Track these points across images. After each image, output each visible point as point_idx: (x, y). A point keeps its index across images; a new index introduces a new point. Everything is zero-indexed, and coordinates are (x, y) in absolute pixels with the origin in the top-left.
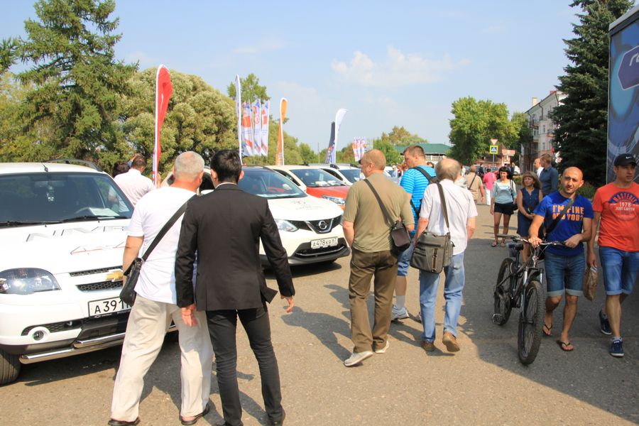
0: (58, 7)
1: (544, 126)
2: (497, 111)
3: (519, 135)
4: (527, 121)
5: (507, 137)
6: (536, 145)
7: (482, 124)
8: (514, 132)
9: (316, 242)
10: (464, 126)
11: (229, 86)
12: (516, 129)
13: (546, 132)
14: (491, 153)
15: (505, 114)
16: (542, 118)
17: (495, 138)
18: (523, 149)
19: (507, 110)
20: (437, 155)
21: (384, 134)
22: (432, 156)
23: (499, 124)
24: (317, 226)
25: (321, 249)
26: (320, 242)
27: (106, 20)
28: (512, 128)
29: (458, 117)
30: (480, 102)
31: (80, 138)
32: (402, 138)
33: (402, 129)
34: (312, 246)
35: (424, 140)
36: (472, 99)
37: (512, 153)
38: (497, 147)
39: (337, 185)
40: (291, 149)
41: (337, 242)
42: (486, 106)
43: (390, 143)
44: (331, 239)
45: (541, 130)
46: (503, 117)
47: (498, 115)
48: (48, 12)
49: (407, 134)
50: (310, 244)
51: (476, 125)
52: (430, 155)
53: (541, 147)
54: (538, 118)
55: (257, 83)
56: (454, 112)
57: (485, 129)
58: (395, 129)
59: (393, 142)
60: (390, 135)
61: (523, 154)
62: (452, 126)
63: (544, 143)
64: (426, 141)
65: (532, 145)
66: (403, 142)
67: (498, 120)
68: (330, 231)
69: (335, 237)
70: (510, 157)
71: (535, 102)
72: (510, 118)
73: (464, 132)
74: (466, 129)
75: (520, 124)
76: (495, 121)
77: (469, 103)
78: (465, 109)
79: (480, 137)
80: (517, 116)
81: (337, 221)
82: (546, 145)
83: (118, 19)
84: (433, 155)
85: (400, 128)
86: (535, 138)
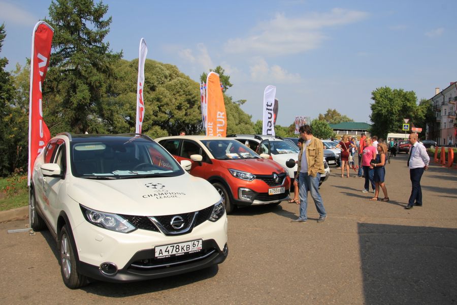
0: (64, 10)
1: (445, 110)
2: (408, 98)
3: (425, 116)
4: (431, 105)
5: (416, 118)
6: (439, 124)
7: (397, 108)
8: (421, 114)
9: (164, 249)
10: (382, 110)
11: (202, 75)
12: (422, 111)
13: (447, 114)
14: (403, 130)
15: (414, 99)
16: (443, 104)
17: (406, 118)
18: (427, 127)
19: (415, 96)
20: (361, 131)
21: (320, 115)
22: (356, 132)
23: (409, 107)
24: (167, 224)
25: (173, 258)
26: (170, 249)
27: (101, 20)
28: (420, 111)
29: (378, 103)
30: (394, 91)
31: (75, 110)
32: (334, 118)
33: (335, 111)
34: (157, 255)
35: (351, 119)
36: (389, 88)
37: (419, 130)
38: (409, 125)
39: (250, 158)
40: (246, 124)
41: (200, 246)
42: (399, 93)
43: (325, 122)
44: (190, 244)
45: (443, 113)
46: (412, 102)
47: (408, 100)
48: (58, 13)
49: (339, 115)
50: (153, 251)
51: (392, 109)
52: (356, 131)
53: (443, 126)
54: (440, 103)
55: (223, 73)
56: (374, 99)
57: (399, 111)
58: (329, 111)
59: (327, 121)
60: (326, 115)
61: (427, 131)
62: (372, 109)
63: (445, 123)
64: (352, 121)
65: (435, 124)
66: (335, 120)
67: (409, 104)
68: (190, 231)
69: (198, 240)
70: (418, 133)
71: (438, 92)
72: (418, 103)
73: (382, 114)
74: (384, 111)
75: (426, 108)
76: (406, 105)
77: (386, 92)
78: (383, 96)
79: (395, 117)
80: (423, 103)
81: (204, 215)
82: (447, 124)
83: (110, 19)
84: (358, 131)
85: (333, 110)
86: (438, 119)
